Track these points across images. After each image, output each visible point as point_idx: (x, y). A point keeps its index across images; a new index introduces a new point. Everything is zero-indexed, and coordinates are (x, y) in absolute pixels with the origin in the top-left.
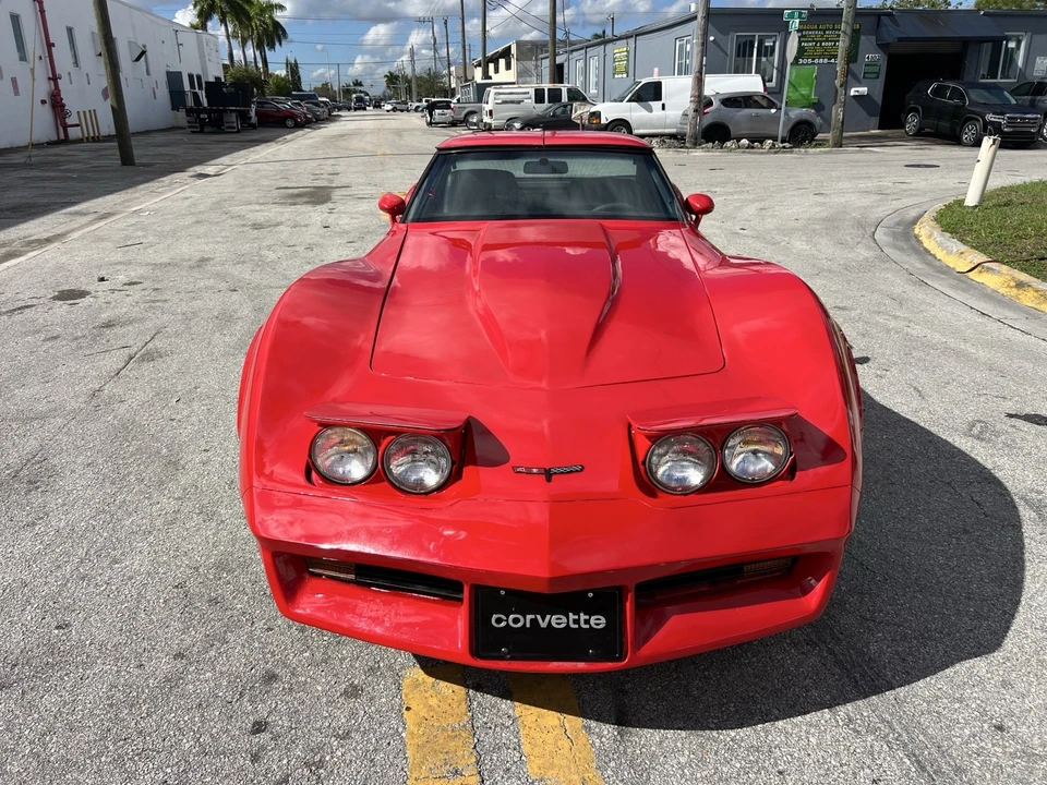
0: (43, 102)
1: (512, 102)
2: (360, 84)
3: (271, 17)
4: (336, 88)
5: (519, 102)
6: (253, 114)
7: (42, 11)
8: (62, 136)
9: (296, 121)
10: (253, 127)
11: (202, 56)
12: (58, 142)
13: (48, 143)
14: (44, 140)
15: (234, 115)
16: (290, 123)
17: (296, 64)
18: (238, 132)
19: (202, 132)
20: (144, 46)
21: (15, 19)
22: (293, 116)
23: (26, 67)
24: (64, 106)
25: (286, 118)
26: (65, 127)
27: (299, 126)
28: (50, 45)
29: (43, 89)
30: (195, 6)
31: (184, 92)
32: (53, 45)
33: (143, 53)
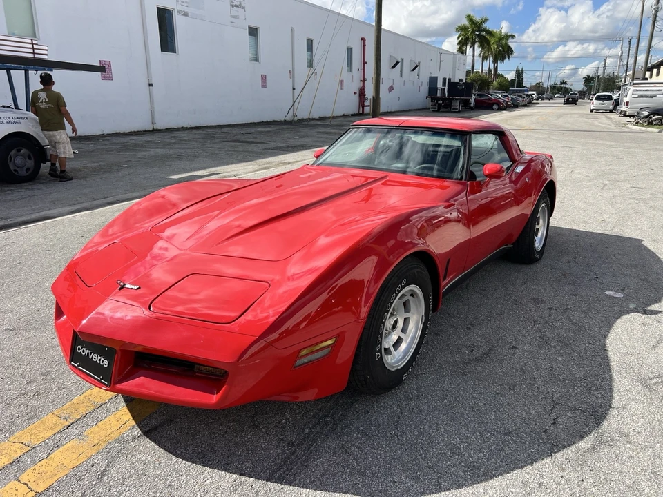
0: (355, 93)
1: (647, 97)
2: (565, 83)
3: (506, 43)
4: (545, 86)
5: (652, 97)
6: (473, 101)
7: (364, 45)
8: (361, 112)
9: (499, 106)
10: (472, 109)
11: (454, 68)
12: (359, 114)
13: (352, 115)
14: (351, 112)
15: (458, 101)
16: (495, 107)
17: (522, 71)
18: (459, 111)
19: (438, 111)
20: (419, 63)
21: (349, 50)
22: (498, 103)
23: (350, 74)
24: (365, 95)
25: (494, 104)
26: (363, 106)
27: (500, 109)
28: (365, 63)
29: (356, 86)
30: (458, 38)
31: (437, 88)
32: (366, 63)
33: (417, 66)
